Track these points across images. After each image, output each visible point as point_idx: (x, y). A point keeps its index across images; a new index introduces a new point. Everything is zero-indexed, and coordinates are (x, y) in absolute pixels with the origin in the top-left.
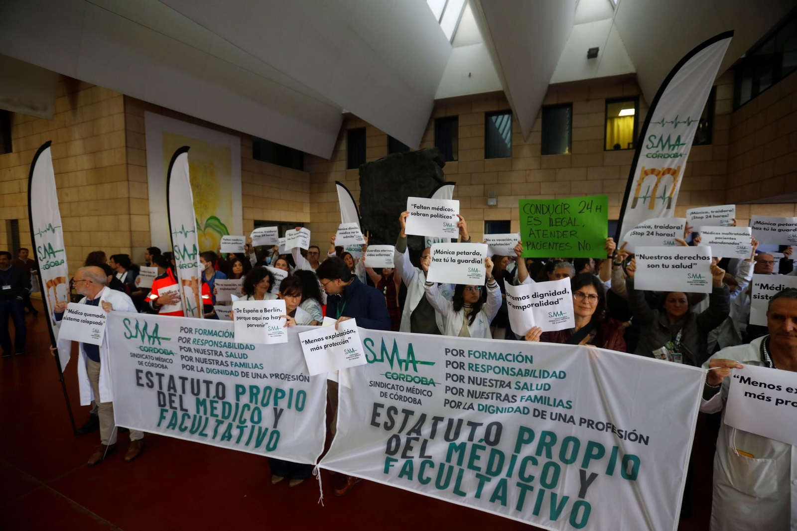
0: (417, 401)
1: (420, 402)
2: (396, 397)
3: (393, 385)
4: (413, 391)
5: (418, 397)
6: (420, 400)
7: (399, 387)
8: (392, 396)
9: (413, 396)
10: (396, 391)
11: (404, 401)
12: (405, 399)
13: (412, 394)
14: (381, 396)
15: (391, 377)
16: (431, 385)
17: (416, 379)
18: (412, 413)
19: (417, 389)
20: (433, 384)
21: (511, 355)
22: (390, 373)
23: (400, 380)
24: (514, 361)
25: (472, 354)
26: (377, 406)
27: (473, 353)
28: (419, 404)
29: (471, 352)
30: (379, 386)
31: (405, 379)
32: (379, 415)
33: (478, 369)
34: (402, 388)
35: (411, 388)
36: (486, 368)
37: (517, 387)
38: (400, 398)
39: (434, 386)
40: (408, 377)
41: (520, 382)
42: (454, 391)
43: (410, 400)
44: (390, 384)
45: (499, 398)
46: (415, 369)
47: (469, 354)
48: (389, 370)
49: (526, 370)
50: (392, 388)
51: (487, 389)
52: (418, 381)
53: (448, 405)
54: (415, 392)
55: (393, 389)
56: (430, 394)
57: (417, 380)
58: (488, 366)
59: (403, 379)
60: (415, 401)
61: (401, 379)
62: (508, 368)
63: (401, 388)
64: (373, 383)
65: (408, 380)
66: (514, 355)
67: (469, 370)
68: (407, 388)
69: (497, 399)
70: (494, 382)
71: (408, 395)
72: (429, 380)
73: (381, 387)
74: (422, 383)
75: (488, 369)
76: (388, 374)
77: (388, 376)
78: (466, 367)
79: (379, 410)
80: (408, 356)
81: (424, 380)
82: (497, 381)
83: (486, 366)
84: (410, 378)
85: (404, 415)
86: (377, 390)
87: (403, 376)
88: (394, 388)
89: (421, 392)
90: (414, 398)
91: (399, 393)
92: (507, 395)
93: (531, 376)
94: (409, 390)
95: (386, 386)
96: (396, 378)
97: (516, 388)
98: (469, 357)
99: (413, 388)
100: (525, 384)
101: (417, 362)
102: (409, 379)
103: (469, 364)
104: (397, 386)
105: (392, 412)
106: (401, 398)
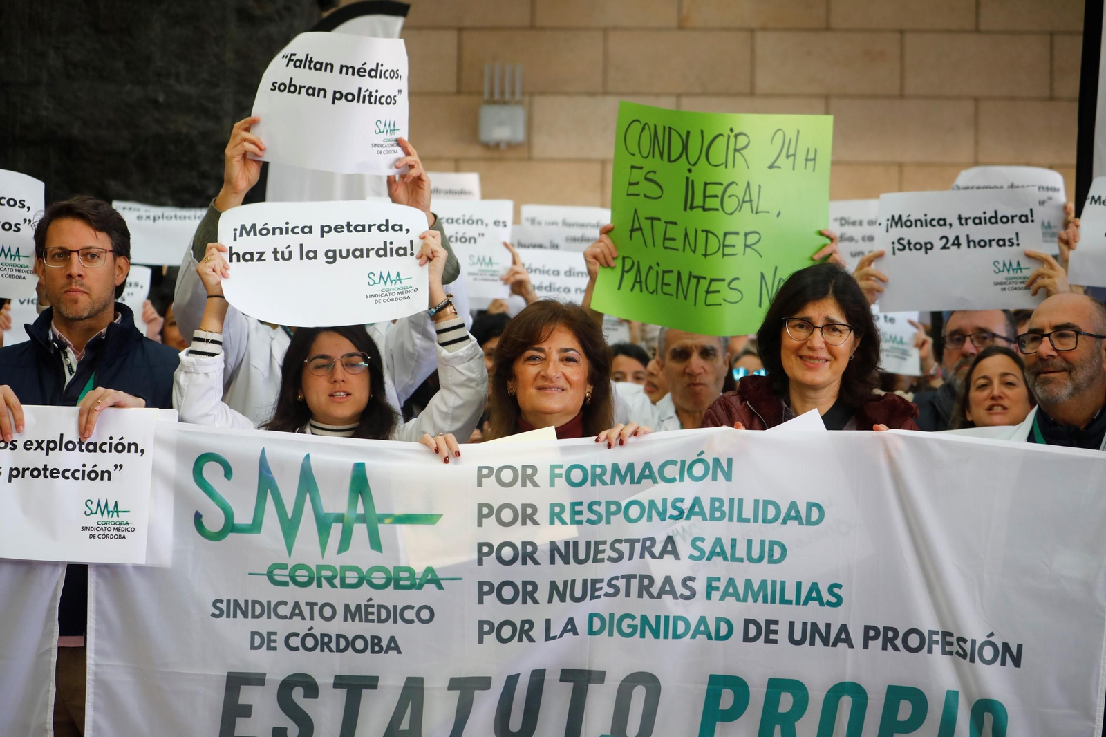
0: (384, 644)
1: (393, 645)
2: (310, 642)
3: (297, 605)
4: (367, 613)
5: (385, 631)
6: (392, 639)
7: (316, 609)
8: (295, 642)
9: (368, 630)
10: (308, 623)
11: (339, 650)
12: (343, 643)
13: (364, 624)
14: (253, 647)
15: (287, 579)
16: (430, 588)
17: (375, 574)
18: (371, 683)
19: (380, 607)
20: (437, 583)
21: (674, 463)
22: (284, 567)
23: (319, 585)
24: (682, 479)
25: (560, 476)
26: (235, 682)
27: (563, 471)
28: (393, 653)
29: (557, 471)
30: (245, 615)
31: (337, 582)
32: (246, 711)
33: (578, 518)
34: (327, 612)
35: (358, 606)
36: (601, 509)
37: (697, 554)
38: (323, 643)
39: (440, 587)
40: (348, 574)
41: (702, 540)
42: (508, 592)
43: (360, 644)
44: (285, 603)
45: (647, 588)
46: (375, 543)
47: (553, 476)
48: (283, 558)
49: (713, 500)
50: (293, 614)
51: (605, 571)
52: (382, 581)
53: (491, 639)
54: (375, 617)
55: (297, 619)
56: (425, 614)
57: (379, 578)
58: (608, 503)
59: (330, 580)
60: (378, 644)
61: (324, 582)
62: (665, 501)
63: (324, 610)
64: (223, 606)
65: (348, 581)
66: (683, 462)
67: (552, 522)
68: (347, 607)
69: (640, 596)
70: (625, 548)
71: (352, 628)
72: (418, 576)
73: (254, 616)
74: (398, 587)
75: (609, 513)
76: (276, 572)
77: (277, 578)
78: (543, 515)
79: (247, 695)
80: (353, 503)
81: (402, 575)
82: (632, 542)
83: (603, 505)
84: (355, 574)
85: (342, 694)
86: (238, 629)
87: (329, 573)
88: (301, 615)
89: (397, 614)
90: (373, 638)
91: (320, 627)
92: (668, 580)
93: (731, 519)
94: (352, 613)
95: (270, 610)
96: (305, 580)
97: (692, 557)
98: (552, 484)
99: (367, 607)
100: (718, 541)
101: (381, 519)
102: (352, 578)
103: (552, 506)
104: (311, 605)
105: (298, 694)
106: (328, 644)
